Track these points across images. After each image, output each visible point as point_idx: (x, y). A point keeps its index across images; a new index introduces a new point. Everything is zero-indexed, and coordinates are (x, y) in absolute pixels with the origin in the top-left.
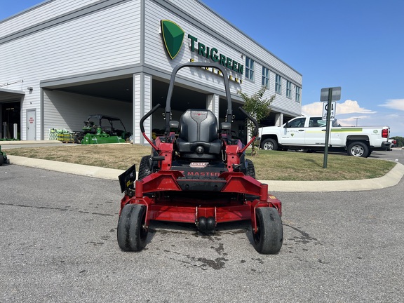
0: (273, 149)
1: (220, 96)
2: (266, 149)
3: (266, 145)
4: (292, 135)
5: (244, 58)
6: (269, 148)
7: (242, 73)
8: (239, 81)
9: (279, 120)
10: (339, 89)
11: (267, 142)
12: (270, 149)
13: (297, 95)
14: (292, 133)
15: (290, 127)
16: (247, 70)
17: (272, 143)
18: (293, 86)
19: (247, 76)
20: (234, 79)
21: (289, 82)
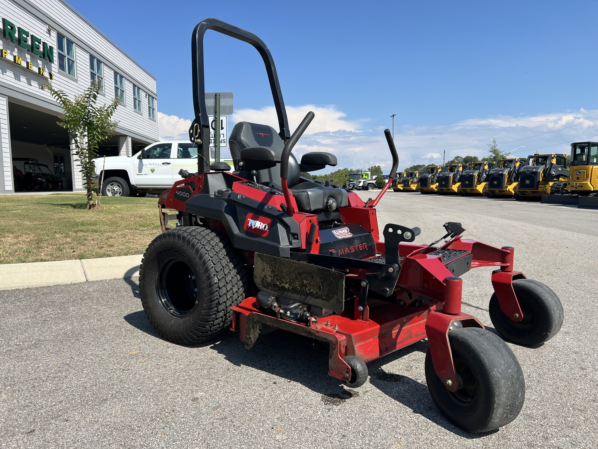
0: (123, 194)
1: (10, 98)
2: (109, 194)
3: (109, 187)
4: (152, 171)
5: (54, 34)
6: (114, 193)
7: (51, 61)
8: (46, 75)
9: (126, 147)
10: (230, 96)
11: (112, 183)
12: (118, 195)
13: (151, 109)
14: (152, 167)
15: (148, 157)
16: (61, 57)
17: (120, 185)
18: (143, 94)
19: (61, 67)
20: (36, 70)
21: (137, 87)
